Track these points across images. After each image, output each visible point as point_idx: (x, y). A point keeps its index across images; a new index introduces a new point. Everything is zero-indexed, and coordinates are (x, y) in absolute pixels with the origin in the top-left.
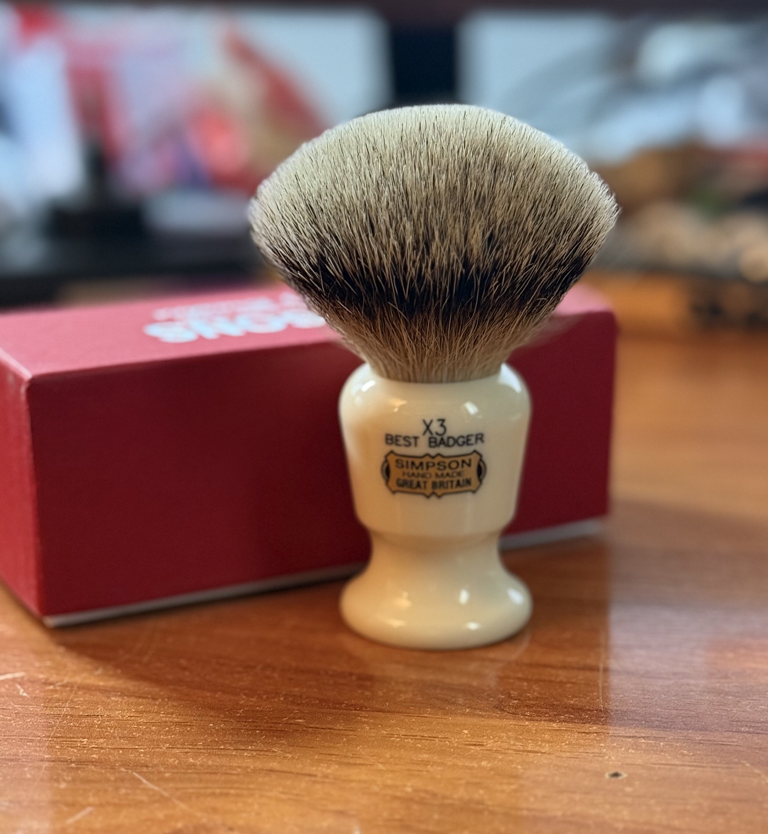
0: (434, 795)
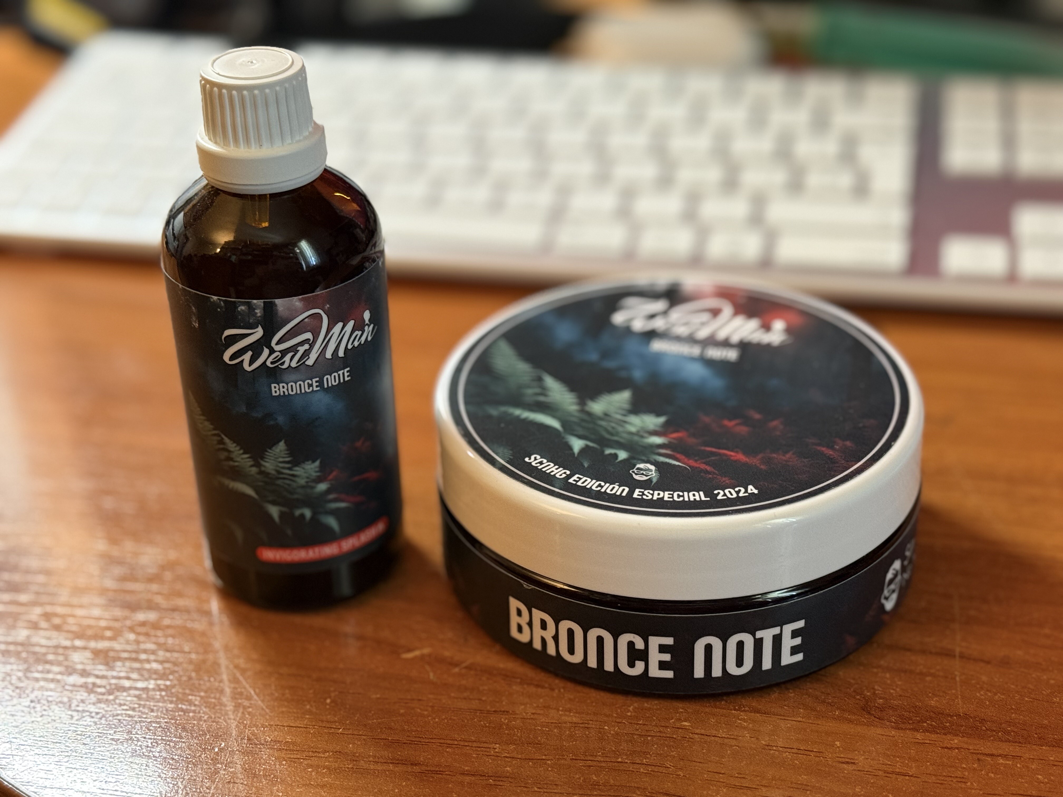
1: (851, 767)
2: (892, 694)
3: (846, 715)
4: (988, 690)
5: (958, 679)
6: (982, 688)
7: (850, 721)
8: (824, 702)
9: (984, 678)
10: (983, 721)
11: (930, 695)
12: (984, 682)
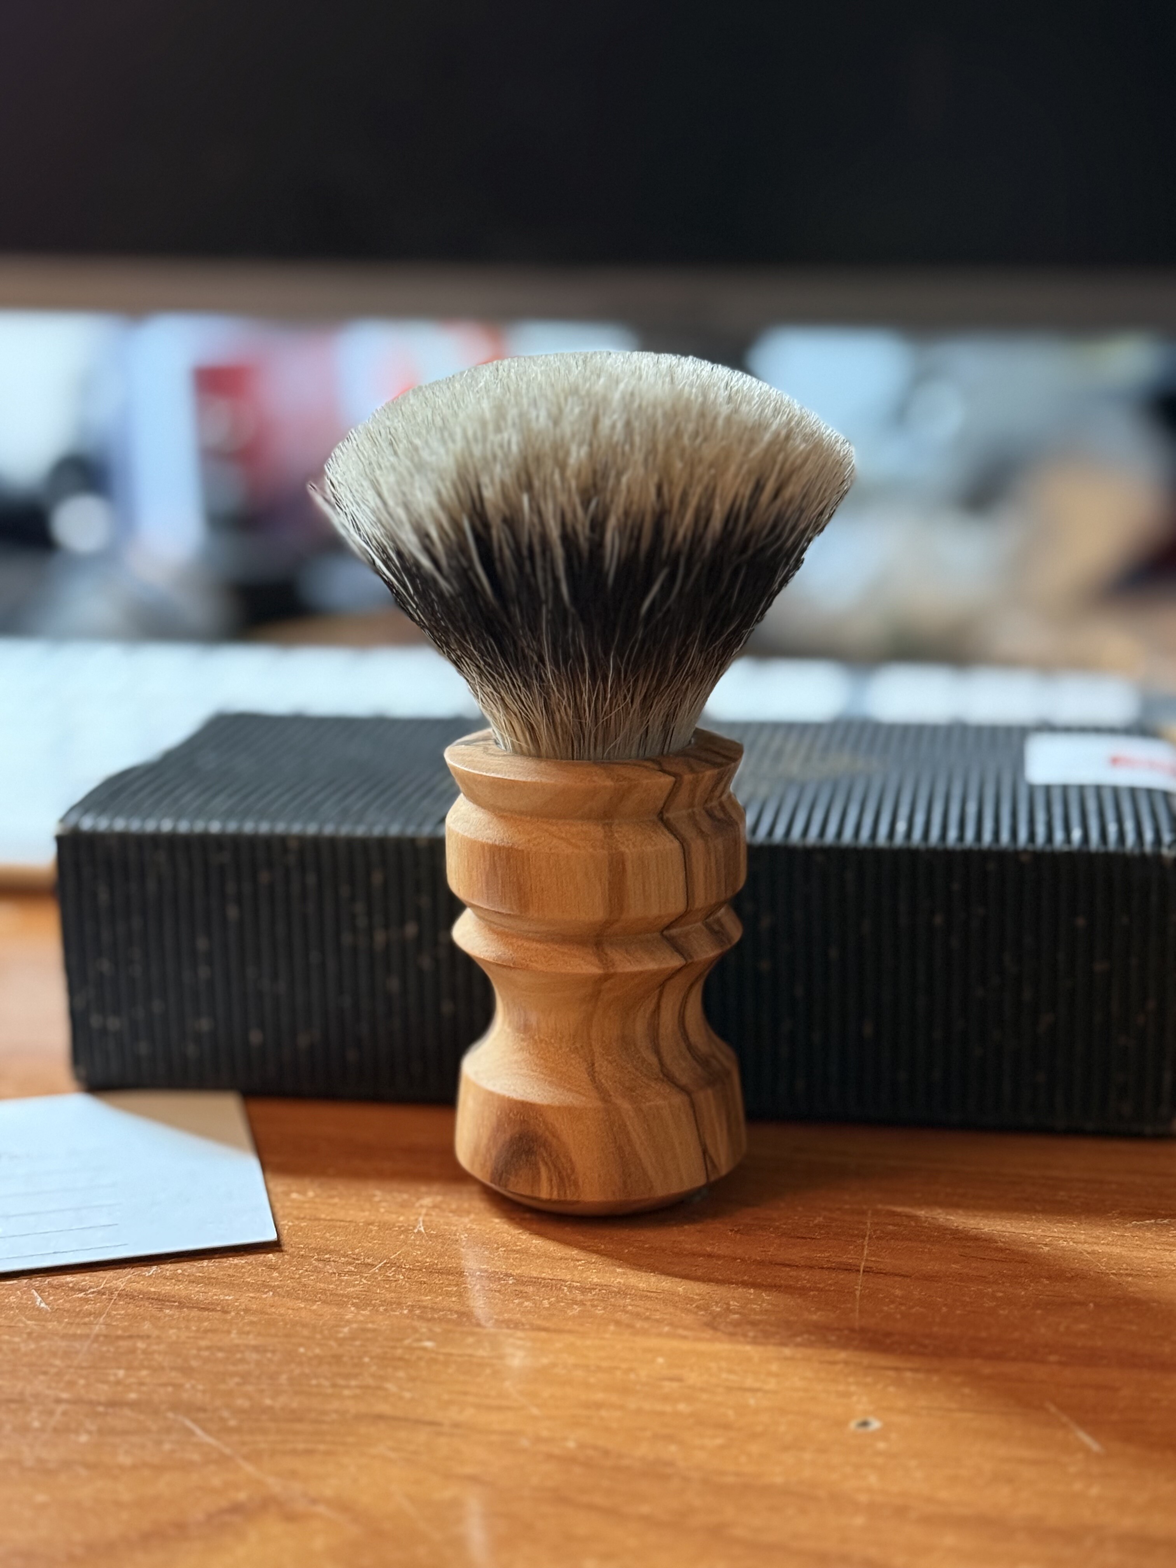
0: (606, 1453)
1: (675, 1385)
2: (754, 1309)
3: (681, 1331)
4: (901, 1304)
5: (858, 1293)
6: (892, 1302)
7: (685, 1338)
8: (647, 1319)
9: (898, 1292)
10: (888, 1335)
11: (813, 1309)
12: (897, 1297)
